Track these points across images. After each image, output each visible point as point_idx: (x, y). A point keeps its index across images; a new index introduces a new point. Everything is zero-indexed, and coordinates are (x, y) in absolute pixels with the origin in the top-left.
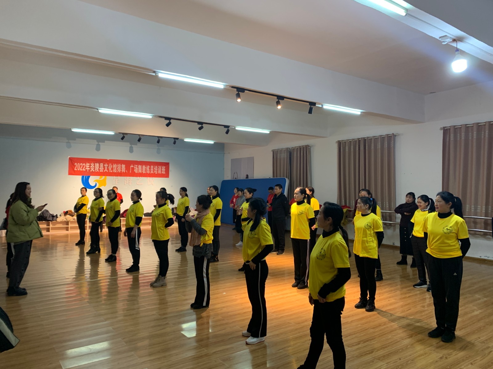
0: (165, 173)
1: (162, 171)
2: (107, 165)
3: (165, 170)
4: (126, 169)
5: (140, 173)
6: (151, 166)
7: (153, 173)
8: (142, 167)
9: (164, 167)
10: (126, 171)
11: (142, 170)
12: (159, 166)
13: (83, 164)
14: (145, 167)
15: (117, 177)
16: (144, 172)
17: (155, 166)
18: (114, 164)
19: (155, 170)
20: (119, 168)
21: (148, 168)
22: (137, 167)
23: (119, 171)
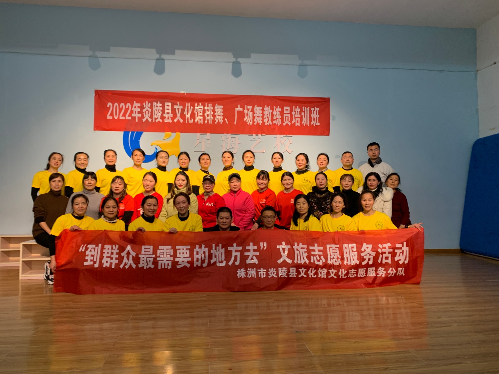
0: (318, 124)
1: (311, 121)
2: (181, 107)
3: (318, 116)
4: (224, 117)
5: (258, 124)
6: (285, 108)
7: (289, 124)
8: (263, 110)
9: (318, 109)
10: (226, 119)
11: (262, 117)
12: (303, 108)
13: (125, 106)
14: (271, 111)
15: (203, 135)
16: (268, 122)
17: (294, 107)
18: (196, 104)
19: (295, 118)
20: (208, 113)
21: (278, 113)
22: (250, 110)
23: (208, 120)
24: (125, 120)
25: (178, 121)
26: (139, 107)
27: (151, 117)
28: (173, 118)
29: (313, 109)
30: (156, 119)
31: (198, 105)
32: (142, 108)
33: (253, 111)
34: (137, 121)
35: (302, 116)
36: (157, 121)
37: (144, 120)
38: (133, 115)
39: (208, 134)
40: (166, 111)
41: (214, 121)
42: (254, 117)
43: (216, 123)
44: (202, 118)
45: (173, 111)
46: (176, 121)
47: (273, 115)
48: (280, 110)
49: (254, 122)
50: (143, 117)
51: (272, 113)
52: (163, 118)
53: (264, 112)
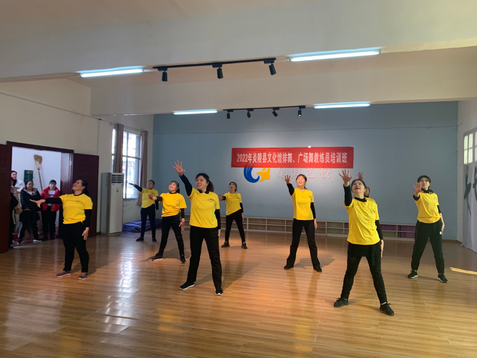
0: (346, 162)
1: (342, 160)
2: (271, 155)
3: (346, 157)
4: (293, 159)
5: (311, 162)
6: (327, 153)
7: (329, 162)
9: (346, 154)
10: (294, 161)
11: (313, 159)
12: (337, 153)
13: (245, 155)
14: (318, 155)
15: (282, 169)
16: (316, 161)
17: (332, 153)
18: (278, 153)
19: (332, 158)
20: (284, 157)
21: (323, 156)
22: (307, 155)
23: (284, 161)
24: (245, 162)
25: (270, 162)
26: (251, 156)
27: (257, 160)
28: (267, 161)
29: (343, 154)
30: (259, 161)
31: (280, 153)
32: (253, 156)
33: (308, 155)
34: (250, 162)
35: (336, 158)
36: (259, 162)
37: (253, 162)
38: (249, 160)
39: (284, 168)
40: (264, 157)
41: (287, 161)
42: (309, 159)
43: (288, 162)
44: (281, 160)
45: (267, 157)
46: (268, 162)
47: (319, 157)
48: (324, 154)
49: (308, 161)
50: (253, 160)
51: (319, 156)
52: (262, 161)
53: (315, 156)
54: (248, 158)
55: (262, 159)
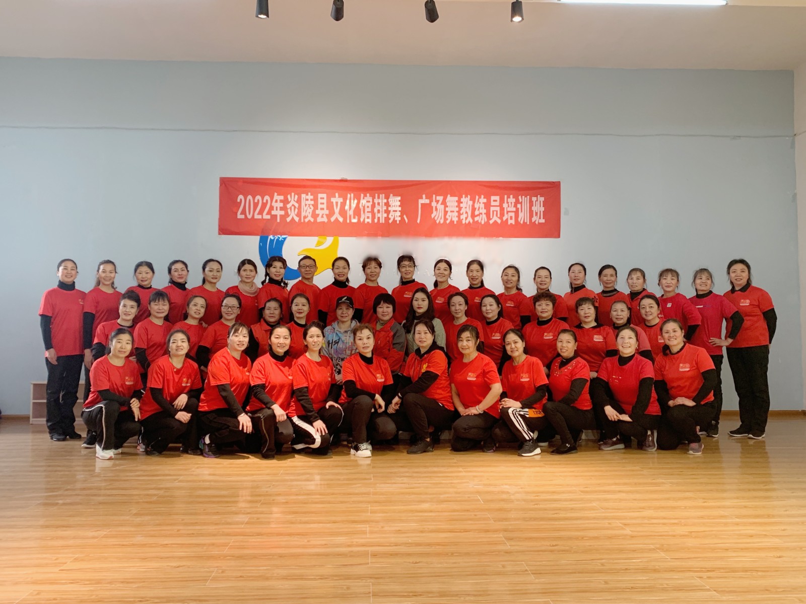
0: (543, 221)
1: (531, 216)
2: (340, 200)
3: (542, 209)
4: (402, 213)
5: (452, 222)
6: (493, 198)
7: (499, 221)
8: (459, 202)
9: (542, 199)
10: (405, 216)
11: (459, 212)
12: (520, 197)
13: (263, 200)
14: (471, 203)
15: (373, 240)
16: (466, 218)
17: (506, 196)
18: (362, 195)
19: (508, 212)
20: (379, 208)
21: (482, 206)
22: (440, 202)
23: (379, 218)
24: (262, 219)
25: (337, 219)
26: (281, 201)
27: (299, 215)
28: (329, 216)
29: (534, 199)
30: (305, 217)
31: (366, 196)
32: (286, 202)
33: (444, 203)
34: (278, 220)
35: (517, 209)
36: (306, 220)
37: (288, 219)
38: (273, 213)
40: (320, 206)
41: (387, 219)
42: (446, 212)
43: (390, 221)
44: (370, 215)
45: (330, 206)
46: (333, 219)
48: (485, 200)
49: (446, 219)
50: (287, 215)
51: (473, 206)
52: (315, 215)
53: (461, 205)
54: (272, 208)
55: (314, 212)
